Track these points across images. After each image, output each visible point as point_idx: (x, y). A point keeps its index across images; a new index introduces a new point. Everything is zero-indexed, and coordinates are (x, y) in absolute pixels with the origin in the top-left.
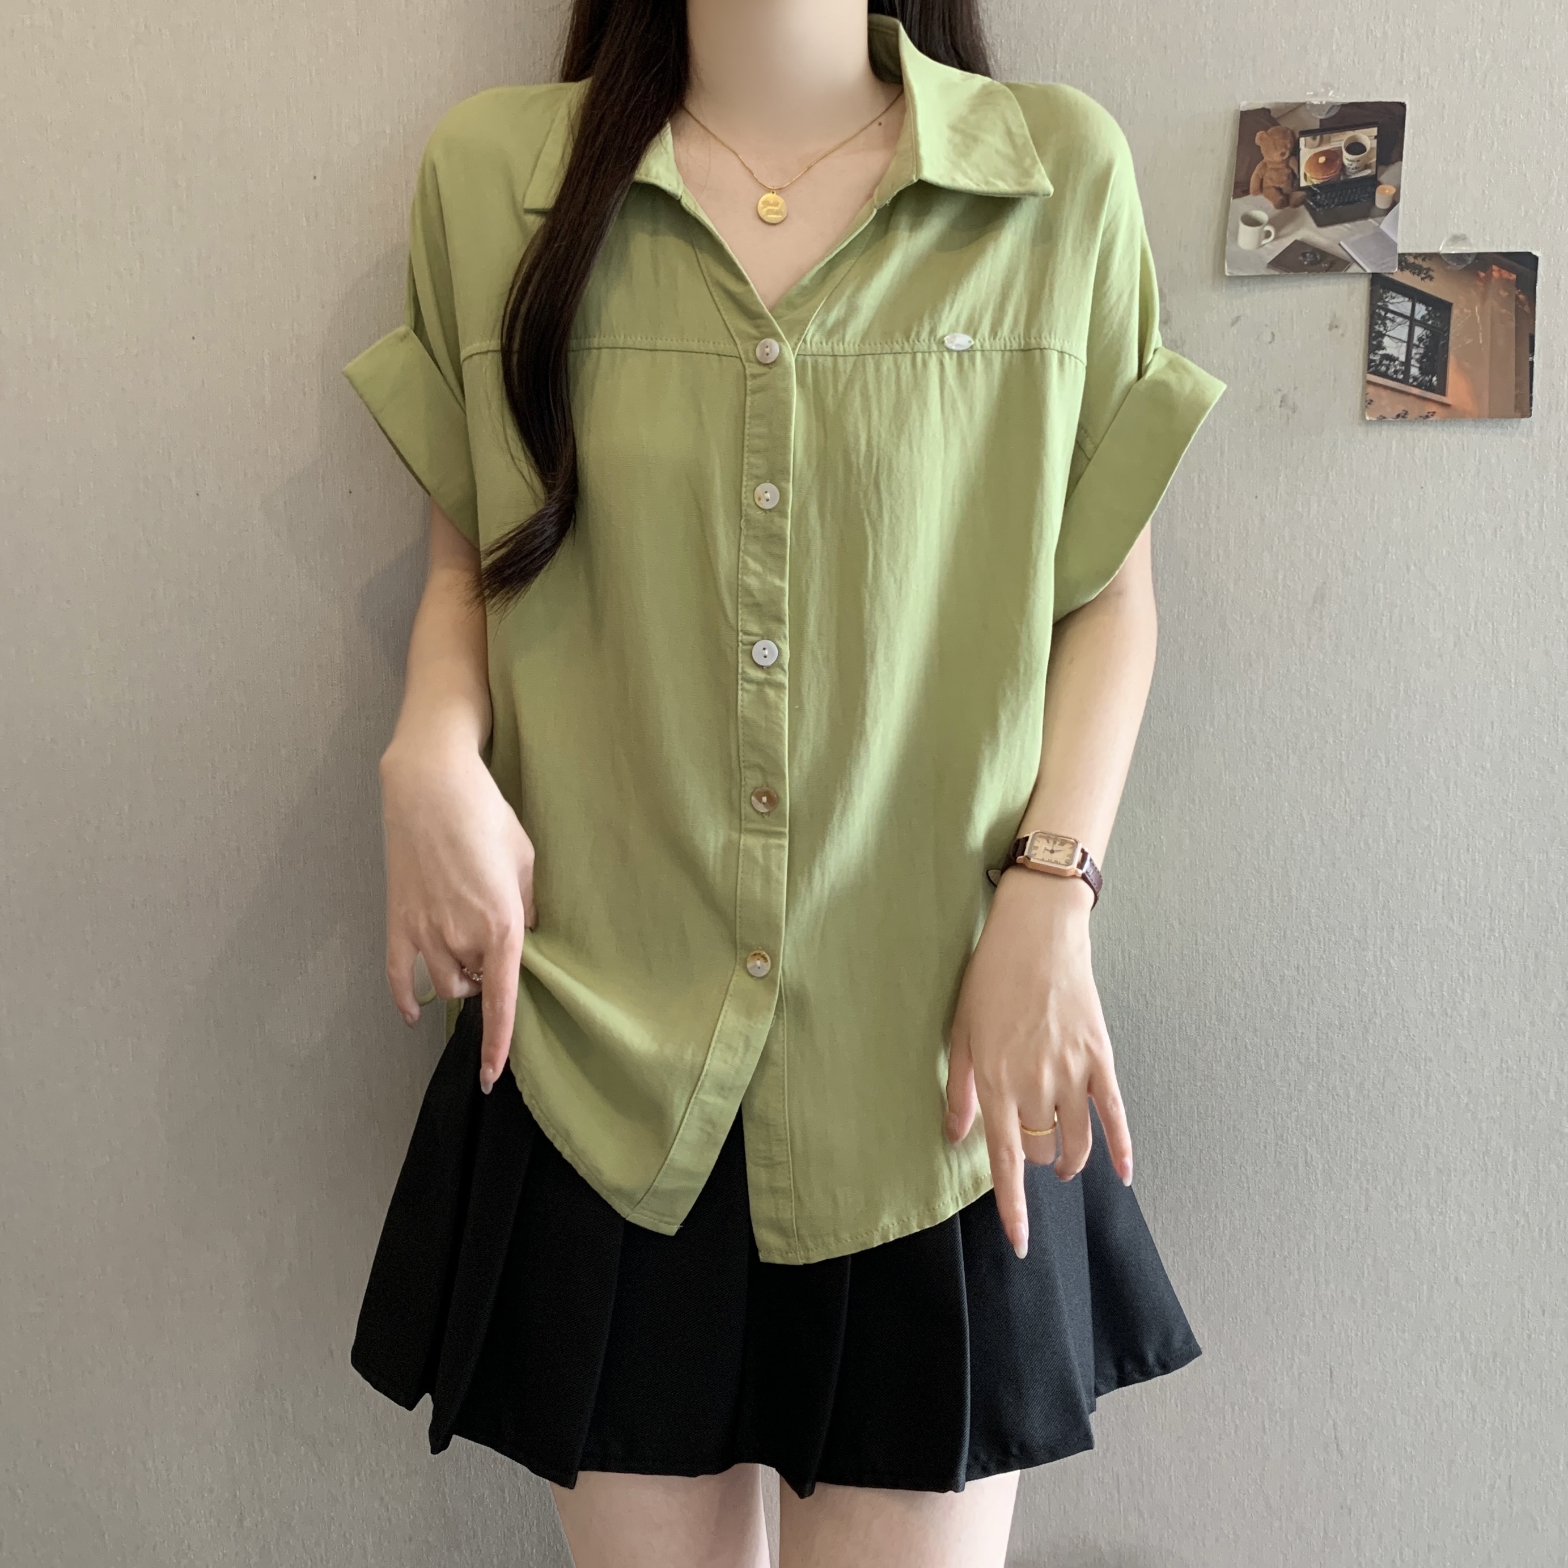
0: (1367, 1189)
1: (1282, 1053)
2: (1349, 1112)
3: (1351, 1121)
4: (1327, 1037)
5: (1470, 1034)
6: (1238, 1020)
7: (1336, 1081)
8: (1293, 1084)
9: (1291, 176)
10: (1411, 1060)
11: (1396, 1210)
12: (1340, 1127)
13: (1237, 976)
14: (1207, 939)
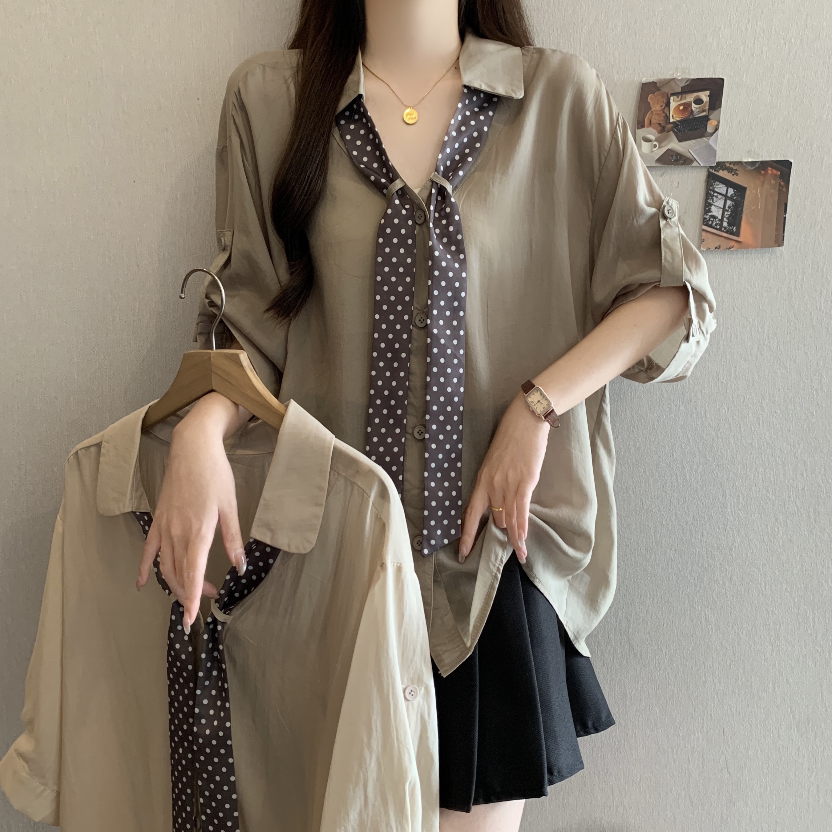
9: (666, 118)
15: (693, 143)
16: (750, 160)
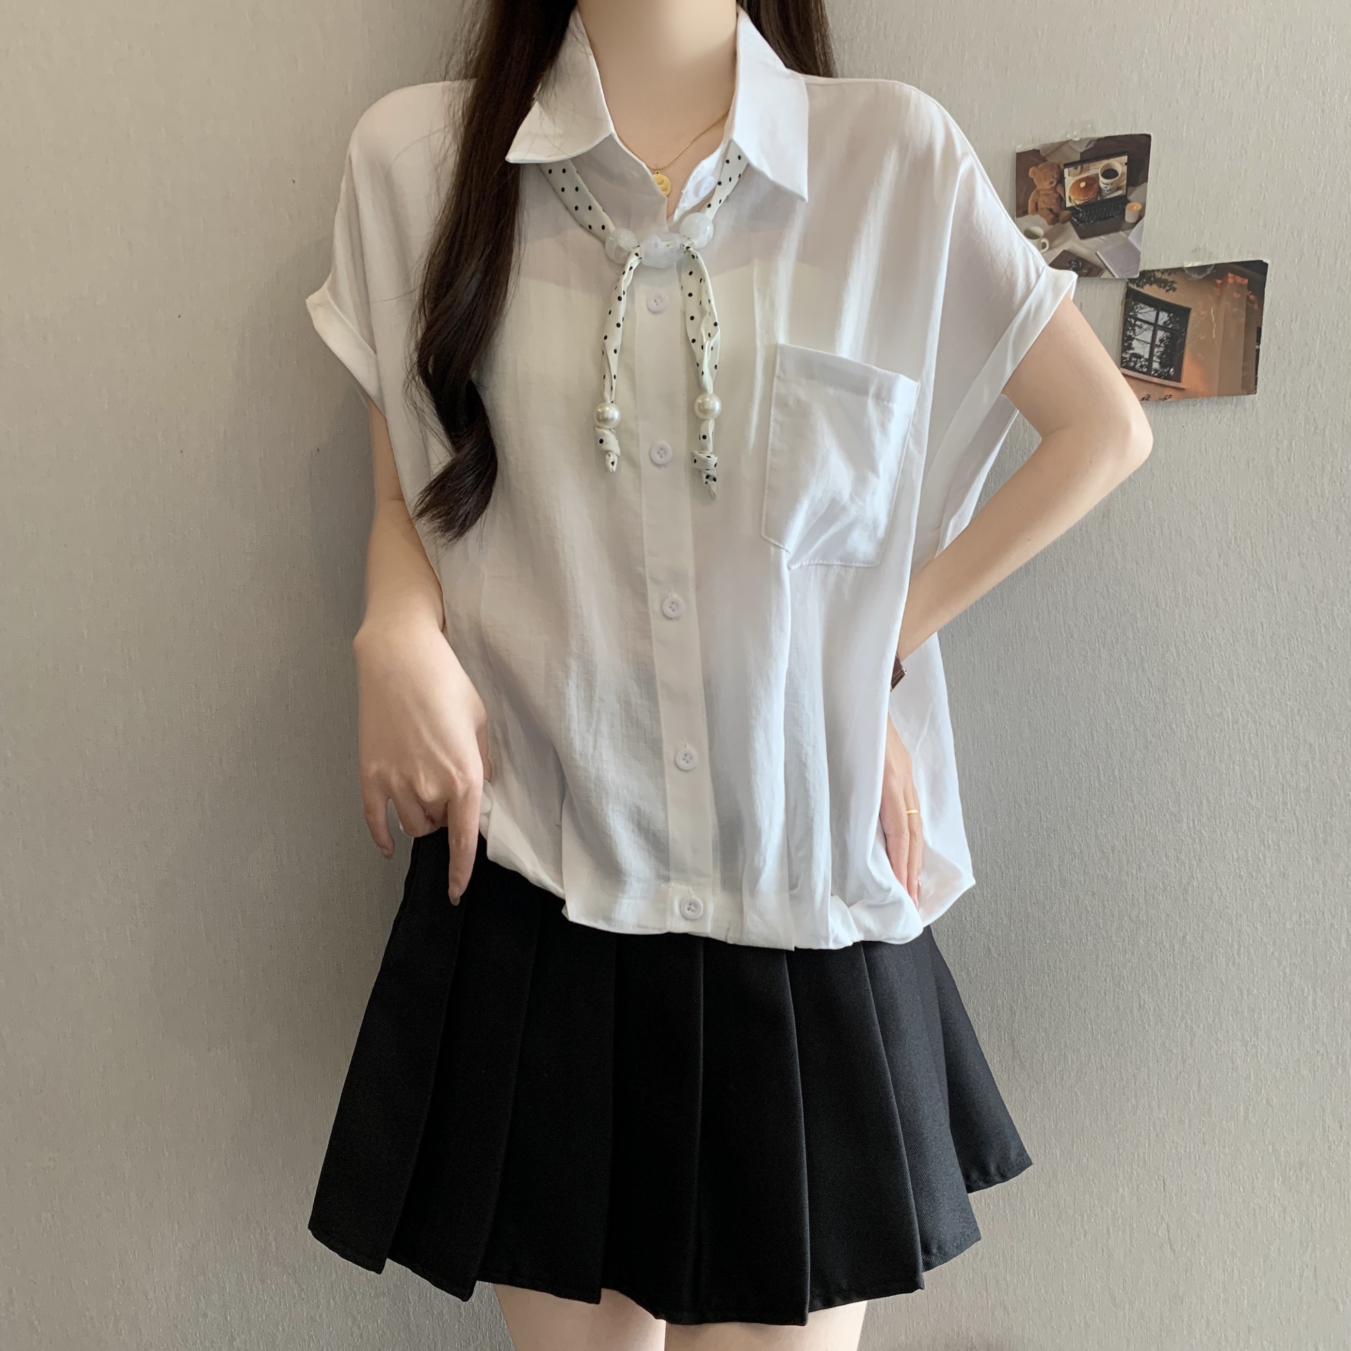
0: (1191, 1026)
1: (1116, 914)
2: (1174, 961)
3: (1176, 969)
4: (1154, 898)
5: (1273, 893)
6: (1078, 885)
7: (1162, 936)
8: (1127, 939)
9: (1059, 200)
10: (1224, 916)
11: (1217, 1045)
12: (1167, 974)
13: (1076, 848)
14: (1049, 816)
15: (1102, 240)
16: (1196, 264)
